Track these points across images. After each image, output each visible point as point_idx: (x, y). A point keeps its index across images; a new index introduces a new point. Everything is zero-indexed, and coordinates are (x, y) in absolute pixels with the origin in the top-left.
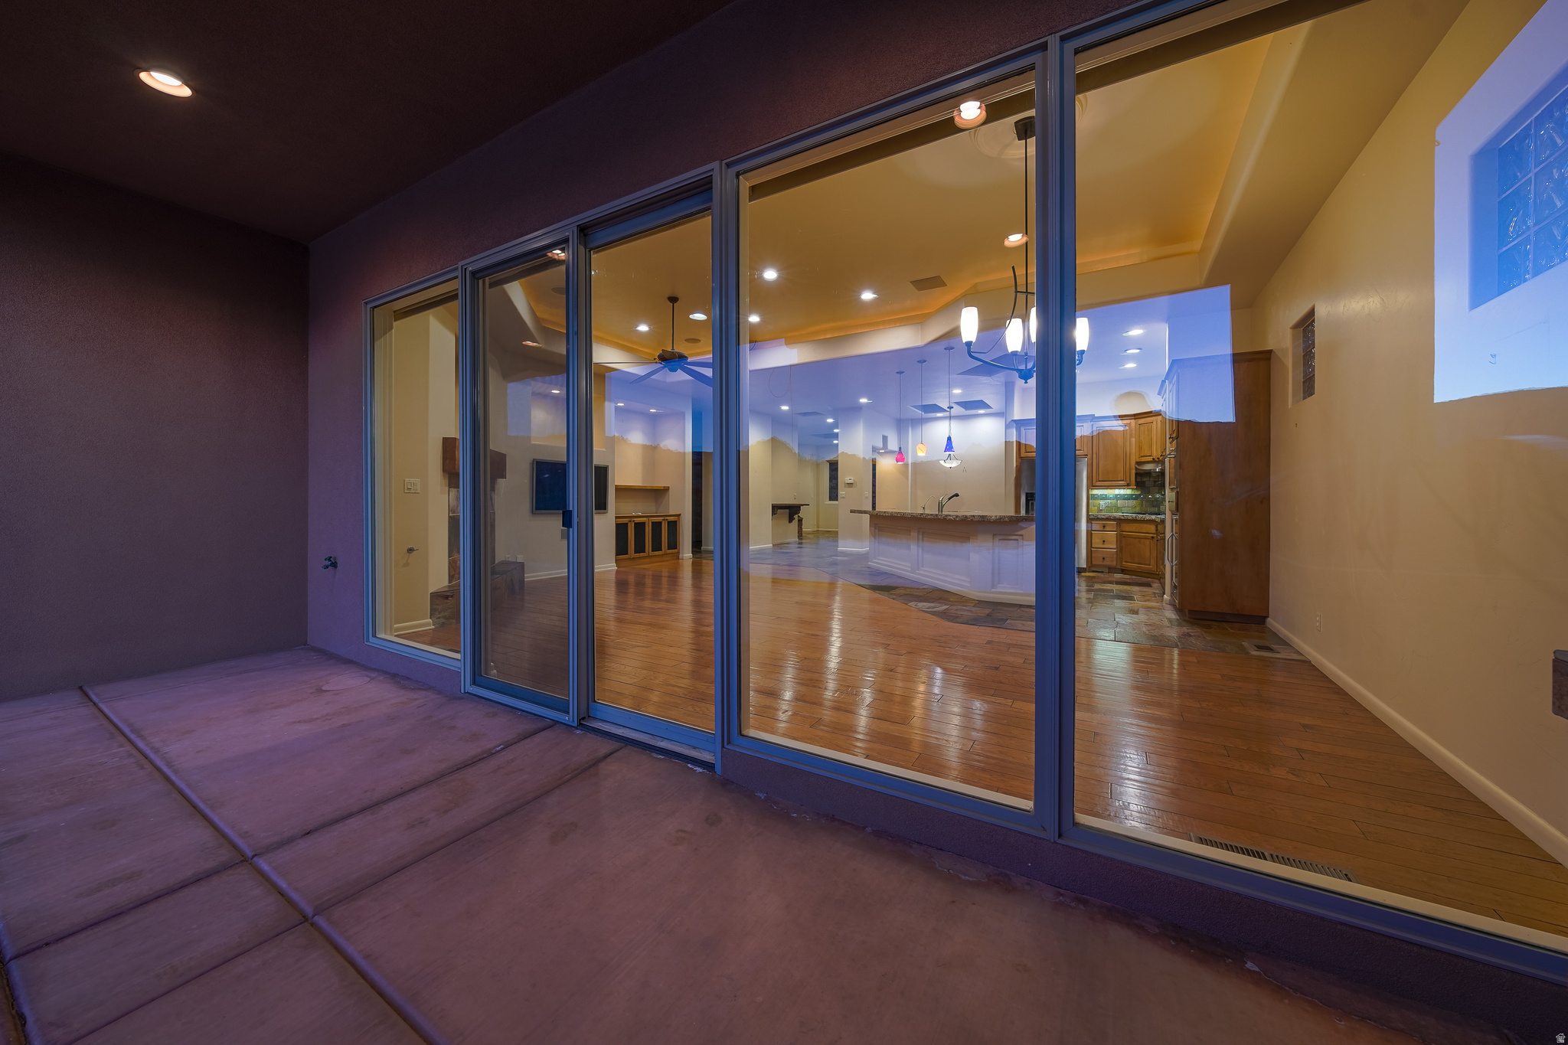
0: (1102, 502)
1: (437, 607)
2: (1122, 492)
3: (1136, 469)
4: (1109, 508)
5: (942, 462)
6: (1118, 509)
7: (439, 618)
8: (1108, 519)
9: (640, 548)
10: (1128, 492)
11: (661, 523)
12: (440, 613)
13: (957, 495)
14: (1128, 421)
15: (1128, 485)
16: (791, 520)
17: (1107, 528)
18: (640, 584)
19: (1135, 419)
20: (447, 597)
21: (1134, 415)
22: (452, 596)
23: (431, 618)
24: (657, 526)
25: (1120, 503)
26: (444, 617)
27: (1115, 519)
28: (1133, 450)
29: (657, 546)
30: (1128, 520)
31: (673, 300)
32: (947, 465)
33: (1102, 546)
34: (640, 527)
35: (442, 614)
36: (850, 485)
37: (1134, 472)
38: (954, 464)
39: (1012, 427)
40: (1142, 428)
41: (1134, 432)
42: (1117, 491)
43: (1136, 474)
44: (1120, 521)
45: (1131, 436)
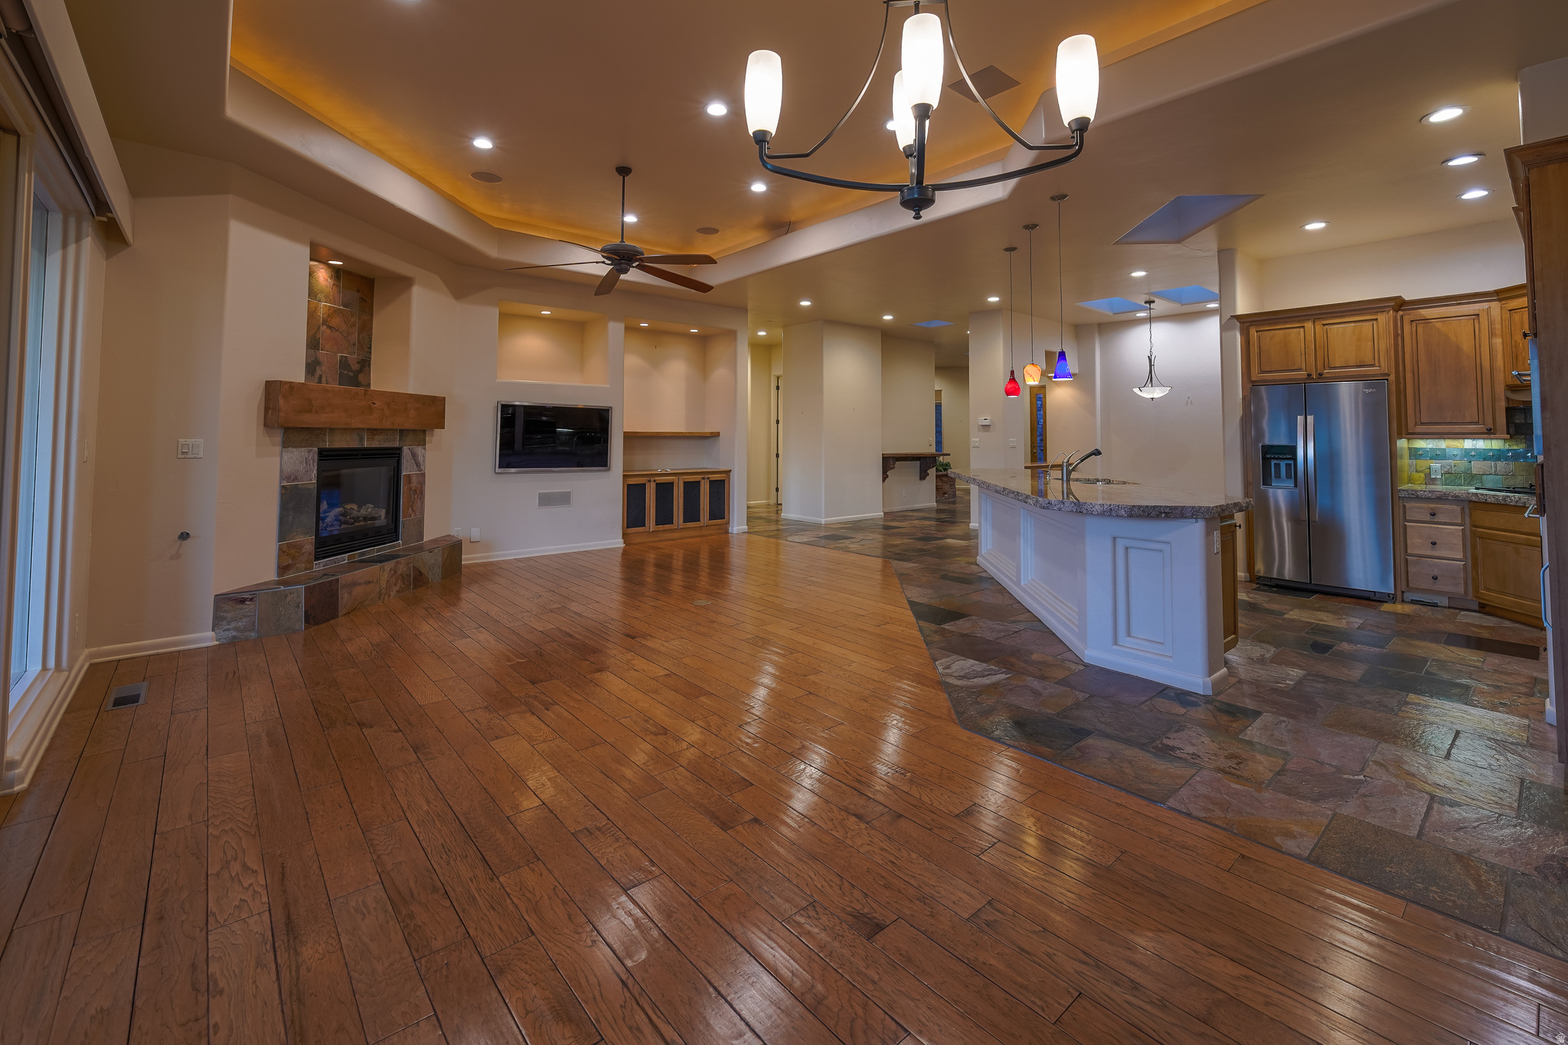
0: (1436, 465)
1: (225, 614)
2: (1481, 444)
3: (1508, 399)
4: (1450, 476)
5: (1136, 390)
6: (1470, 478)
7: (228, 630)
8: (1442, 498)
9: (664, 517)
10: (1495, 444)
11: (698, 483)
12: (229, 623)
13: (1097, 453)
14: (1485, 305)
15: (1489, 433)
16: (923, 475)
17: (1440, 518)
18: (664, 566)
19: (1499, 300)
20: (243, 601)
21: (1497, 292)
22: (251, 600)
23: (213, 630)
24: (691, 488)
25: (1477, 467)
26: (236, 629)
27: (1457, 499)
28: (1499, 362)
29: (692, 514)
30: (1486, 503)
31: (624, 171)
32: (1147, 394)
33: (1429, 553)
34: (665, 490)
35: (233, 625)
36: (986, 427)
37: (1502, 405)
38: (1158, 393)
39: (1233, 328)
40: (1516, 317)
41: (1498, 326)
42: (1468, 444)
43: (1507, 409)
44: (1474, 505)
45: (1492, 334)
